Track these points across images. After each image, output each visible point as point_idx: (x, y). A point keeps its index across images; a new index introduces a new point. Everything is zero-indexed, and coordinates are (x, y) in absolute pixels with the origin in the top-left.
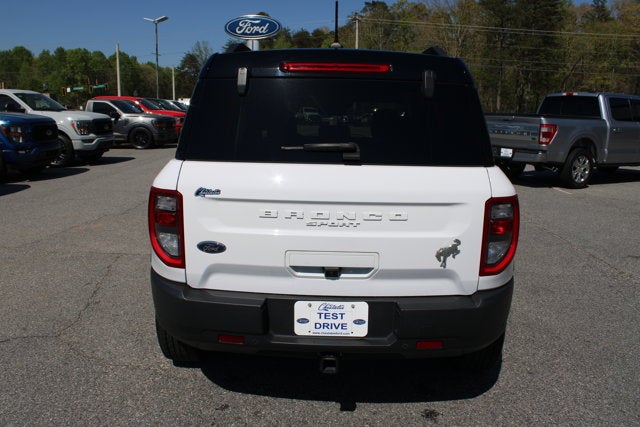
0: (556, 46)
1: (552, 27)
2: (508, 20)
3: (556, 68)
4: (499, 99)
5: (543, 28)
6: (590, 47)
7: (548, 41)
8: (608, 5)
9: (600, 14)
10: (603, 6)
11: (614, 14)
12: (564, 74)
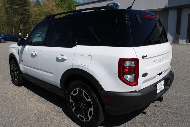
0: (28, 12)
1: (27, 6)
2: (12, 3)
3: (29, 18)
4: (13, 28)
5: (24, 6)
6: (38, 13)
7: (26, 10)
8: (40, 1)
9: (38, 3)
10: (39, 1)
11: (42, 4)
12: (32, 20)
